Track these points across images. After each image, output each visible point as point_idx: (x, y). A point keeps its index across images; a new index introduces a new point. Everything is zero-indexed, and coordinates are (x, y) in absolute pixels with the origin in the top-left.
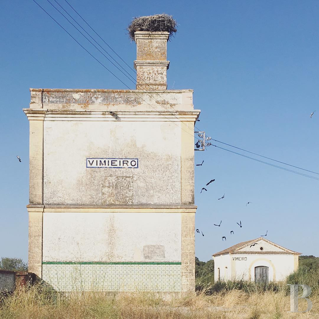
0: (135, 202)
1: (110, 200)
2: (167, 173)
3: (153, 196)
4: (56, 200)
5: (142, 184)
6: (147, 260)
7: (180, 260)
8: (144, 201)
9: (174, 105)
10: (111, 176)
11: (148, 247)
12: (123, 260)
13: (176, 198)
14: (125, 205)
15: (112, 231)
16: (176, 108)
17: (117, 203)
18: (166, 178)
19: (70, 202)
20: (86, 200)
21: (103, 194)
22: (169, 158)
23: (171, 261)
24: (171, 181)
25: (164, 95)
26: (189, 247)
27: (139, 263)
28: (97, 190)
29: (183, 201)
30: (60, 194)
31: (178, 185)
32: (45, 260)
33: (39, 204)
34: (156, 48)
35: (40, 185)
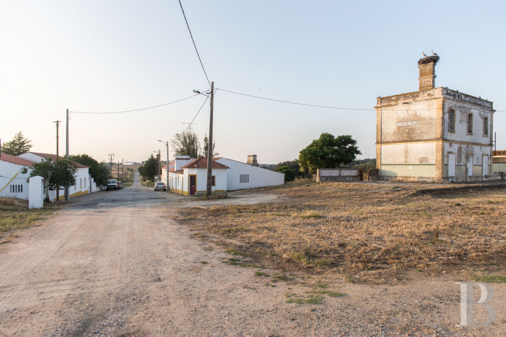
0: (416, 139)
1: (406, 139)
2: (430, 125)
3: (423, 136)
4: (386, 140)
5: (419, 131)
6: (421, 164)
7: (435, 163)
8: (419, 138)
9: (433, 95)
10: (406, 129)
11: (421, 158)
12: (411, 164)
13: (433, 136)
14: (411, 141)
15: (406, 152)
16: (433, 97)
17: (409, 140)
18: (429, 128)
19: (391, 141)
20: (397, 140)
21: (403, 137)
22: (431, 119)
23: (431, 164)
24: (431, 129)
25: (429, 91)
26: (439, 158)
27: (417, 165)
28: (401, 135)
29: (437, 137)
30: (387, 138)
31: (434, 130)
32: (382, 163)
33: (380, 142)
34: (428, 70)
35: (380, 135)
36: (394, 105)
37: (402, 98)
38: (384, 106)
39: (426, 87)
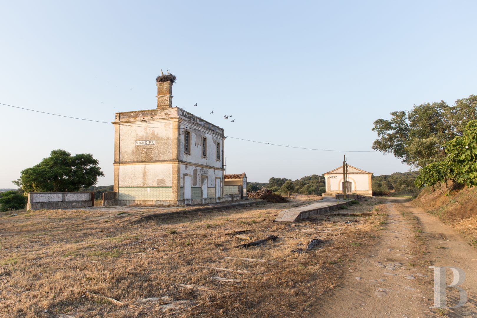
0: (154, 159)
1: (144, 159)
2: (167, 146)
3: (161, 157)
4: (124, 160)
5: (157, 152)
6: (159, 186)
7: (171, 185)
8: (157, 159)
9: (170, 114)
10: (145, 148)
11: (159, 180)
12: (149, 186)
13: (170, 157)
14: (149, 161)
15: (145, 173)
16: (170, 116)
17: (147, 160)
18: (166, 148)
19: (129, 161)
20: (135, 160)
21: (142, 156)
22: (168, 139)
23: (168, 186)
24: (168, 149)
25: (166, 110)
26: (175, 179)
27: (155, 187)
28: (139, 155)
29: (173, 158)
30: (126, 158)
31: (171, 151)
32: (120, 186)
33: (118, 162)
34: (165, 89)
35: (118, 154)
36: (132, 122)
37: (141, 115)
38: (122, 122)
39: (163, 106)
